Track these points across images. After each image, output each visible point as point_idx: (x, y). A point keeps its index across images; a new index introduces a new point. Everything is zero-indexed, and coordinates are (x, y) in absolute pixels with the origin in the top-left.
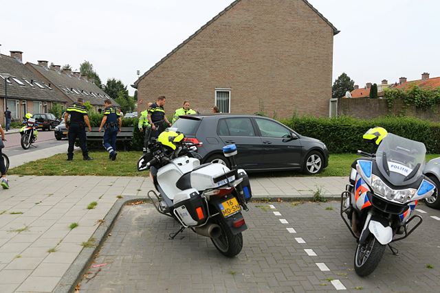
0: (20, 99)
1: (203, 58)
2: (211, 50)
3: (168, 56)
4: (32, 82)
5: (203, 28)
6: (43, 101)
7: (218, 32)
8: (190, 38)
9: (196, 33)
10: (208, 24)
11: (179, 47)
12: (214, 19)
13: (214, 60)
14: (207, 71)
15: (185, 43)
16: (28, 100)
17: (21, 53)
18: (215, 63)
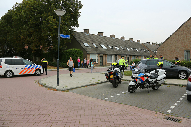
0: (136, 56)
1: (179, 39)
2: (182, 36)
3: (167, 40)
4: (134, 49)
5: (178, 29)
6: (145, 56)
7: (184, 29)
8: (174, 33)
9: (176, 31)
10: (181, 27)
11: (170, 36)
12: (183, 25)
13: (183, 40)
14: (180, 44)
15: (172, 35)
16: (139, 56)
17: (140, 40)
18: (183, 41)
